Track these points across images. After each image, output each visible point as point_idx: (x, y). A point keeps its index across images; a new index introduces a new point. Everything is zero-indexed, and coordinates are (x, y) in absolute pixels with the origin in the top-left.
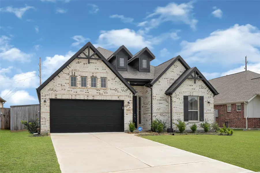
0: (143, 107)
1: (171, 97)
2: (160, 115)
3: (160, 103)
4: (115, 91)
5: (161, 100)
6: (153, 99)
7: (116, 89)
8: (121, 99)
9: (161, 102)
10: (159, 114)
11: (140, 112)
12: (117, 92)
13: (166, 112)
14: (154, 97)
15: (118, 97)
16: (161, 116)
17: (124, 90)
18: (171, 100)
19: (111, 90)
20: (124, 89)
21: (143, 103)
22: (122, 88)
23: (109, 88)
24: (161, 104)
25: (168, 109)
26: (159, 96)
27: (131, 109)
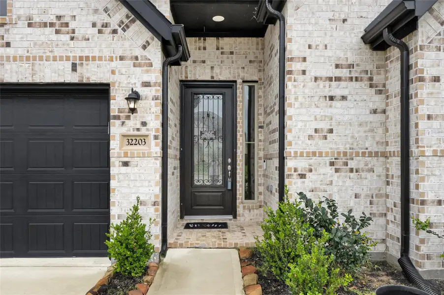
0: (261, 127)
1: (406, 51)
2: (332, 164)
3: (332, 98)
4: (57, 32)
5: (338, 79)
6: (290, 72)
7: (63, 21)
8: (93, 74)
9: (338, 90)
10: (327, 160)
11: (250, 148)
12: (65, 38)
13: (374, 148)
14: (291, 59)
15: (74, 68)
16: (337, 171)
17: (106, 25)
18: (406, 68)
19: (30, 25)
20: (107, 20)
21: (262, 111)
22: (96, 11)
23: (19, 18)
24: (337, 104)
25: (380, 131)
26: (328, 53)
27: (153, 133)
